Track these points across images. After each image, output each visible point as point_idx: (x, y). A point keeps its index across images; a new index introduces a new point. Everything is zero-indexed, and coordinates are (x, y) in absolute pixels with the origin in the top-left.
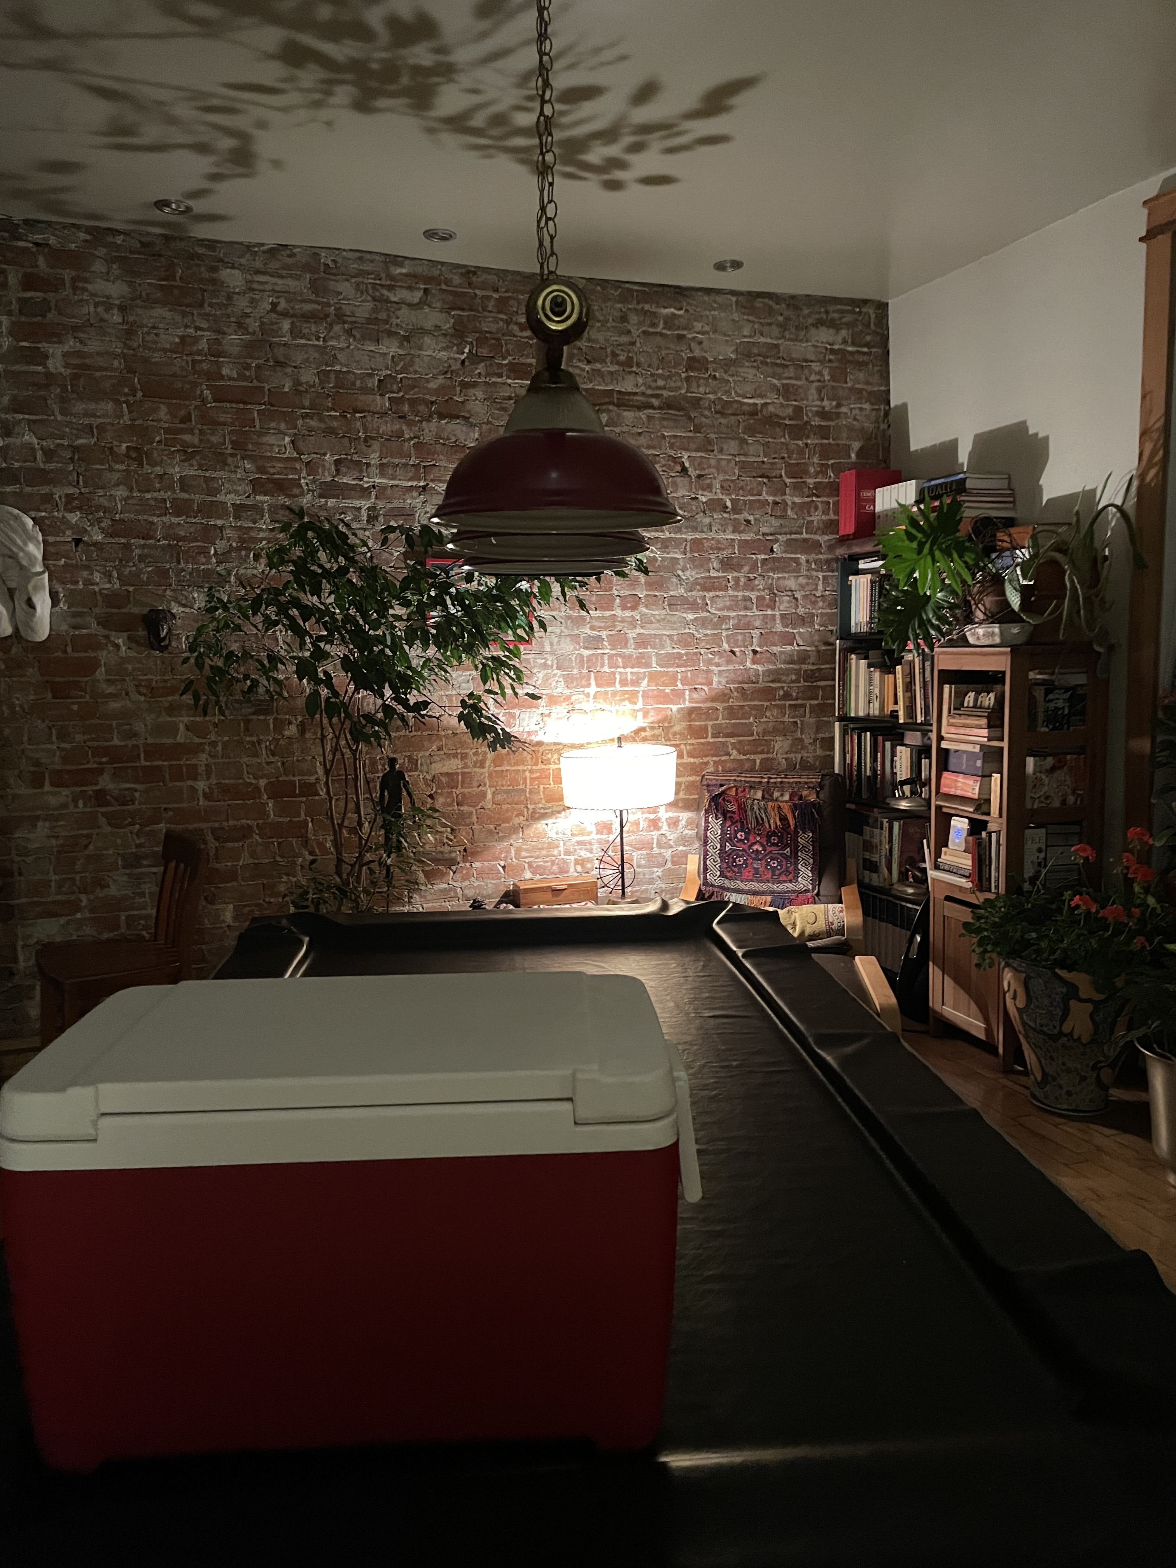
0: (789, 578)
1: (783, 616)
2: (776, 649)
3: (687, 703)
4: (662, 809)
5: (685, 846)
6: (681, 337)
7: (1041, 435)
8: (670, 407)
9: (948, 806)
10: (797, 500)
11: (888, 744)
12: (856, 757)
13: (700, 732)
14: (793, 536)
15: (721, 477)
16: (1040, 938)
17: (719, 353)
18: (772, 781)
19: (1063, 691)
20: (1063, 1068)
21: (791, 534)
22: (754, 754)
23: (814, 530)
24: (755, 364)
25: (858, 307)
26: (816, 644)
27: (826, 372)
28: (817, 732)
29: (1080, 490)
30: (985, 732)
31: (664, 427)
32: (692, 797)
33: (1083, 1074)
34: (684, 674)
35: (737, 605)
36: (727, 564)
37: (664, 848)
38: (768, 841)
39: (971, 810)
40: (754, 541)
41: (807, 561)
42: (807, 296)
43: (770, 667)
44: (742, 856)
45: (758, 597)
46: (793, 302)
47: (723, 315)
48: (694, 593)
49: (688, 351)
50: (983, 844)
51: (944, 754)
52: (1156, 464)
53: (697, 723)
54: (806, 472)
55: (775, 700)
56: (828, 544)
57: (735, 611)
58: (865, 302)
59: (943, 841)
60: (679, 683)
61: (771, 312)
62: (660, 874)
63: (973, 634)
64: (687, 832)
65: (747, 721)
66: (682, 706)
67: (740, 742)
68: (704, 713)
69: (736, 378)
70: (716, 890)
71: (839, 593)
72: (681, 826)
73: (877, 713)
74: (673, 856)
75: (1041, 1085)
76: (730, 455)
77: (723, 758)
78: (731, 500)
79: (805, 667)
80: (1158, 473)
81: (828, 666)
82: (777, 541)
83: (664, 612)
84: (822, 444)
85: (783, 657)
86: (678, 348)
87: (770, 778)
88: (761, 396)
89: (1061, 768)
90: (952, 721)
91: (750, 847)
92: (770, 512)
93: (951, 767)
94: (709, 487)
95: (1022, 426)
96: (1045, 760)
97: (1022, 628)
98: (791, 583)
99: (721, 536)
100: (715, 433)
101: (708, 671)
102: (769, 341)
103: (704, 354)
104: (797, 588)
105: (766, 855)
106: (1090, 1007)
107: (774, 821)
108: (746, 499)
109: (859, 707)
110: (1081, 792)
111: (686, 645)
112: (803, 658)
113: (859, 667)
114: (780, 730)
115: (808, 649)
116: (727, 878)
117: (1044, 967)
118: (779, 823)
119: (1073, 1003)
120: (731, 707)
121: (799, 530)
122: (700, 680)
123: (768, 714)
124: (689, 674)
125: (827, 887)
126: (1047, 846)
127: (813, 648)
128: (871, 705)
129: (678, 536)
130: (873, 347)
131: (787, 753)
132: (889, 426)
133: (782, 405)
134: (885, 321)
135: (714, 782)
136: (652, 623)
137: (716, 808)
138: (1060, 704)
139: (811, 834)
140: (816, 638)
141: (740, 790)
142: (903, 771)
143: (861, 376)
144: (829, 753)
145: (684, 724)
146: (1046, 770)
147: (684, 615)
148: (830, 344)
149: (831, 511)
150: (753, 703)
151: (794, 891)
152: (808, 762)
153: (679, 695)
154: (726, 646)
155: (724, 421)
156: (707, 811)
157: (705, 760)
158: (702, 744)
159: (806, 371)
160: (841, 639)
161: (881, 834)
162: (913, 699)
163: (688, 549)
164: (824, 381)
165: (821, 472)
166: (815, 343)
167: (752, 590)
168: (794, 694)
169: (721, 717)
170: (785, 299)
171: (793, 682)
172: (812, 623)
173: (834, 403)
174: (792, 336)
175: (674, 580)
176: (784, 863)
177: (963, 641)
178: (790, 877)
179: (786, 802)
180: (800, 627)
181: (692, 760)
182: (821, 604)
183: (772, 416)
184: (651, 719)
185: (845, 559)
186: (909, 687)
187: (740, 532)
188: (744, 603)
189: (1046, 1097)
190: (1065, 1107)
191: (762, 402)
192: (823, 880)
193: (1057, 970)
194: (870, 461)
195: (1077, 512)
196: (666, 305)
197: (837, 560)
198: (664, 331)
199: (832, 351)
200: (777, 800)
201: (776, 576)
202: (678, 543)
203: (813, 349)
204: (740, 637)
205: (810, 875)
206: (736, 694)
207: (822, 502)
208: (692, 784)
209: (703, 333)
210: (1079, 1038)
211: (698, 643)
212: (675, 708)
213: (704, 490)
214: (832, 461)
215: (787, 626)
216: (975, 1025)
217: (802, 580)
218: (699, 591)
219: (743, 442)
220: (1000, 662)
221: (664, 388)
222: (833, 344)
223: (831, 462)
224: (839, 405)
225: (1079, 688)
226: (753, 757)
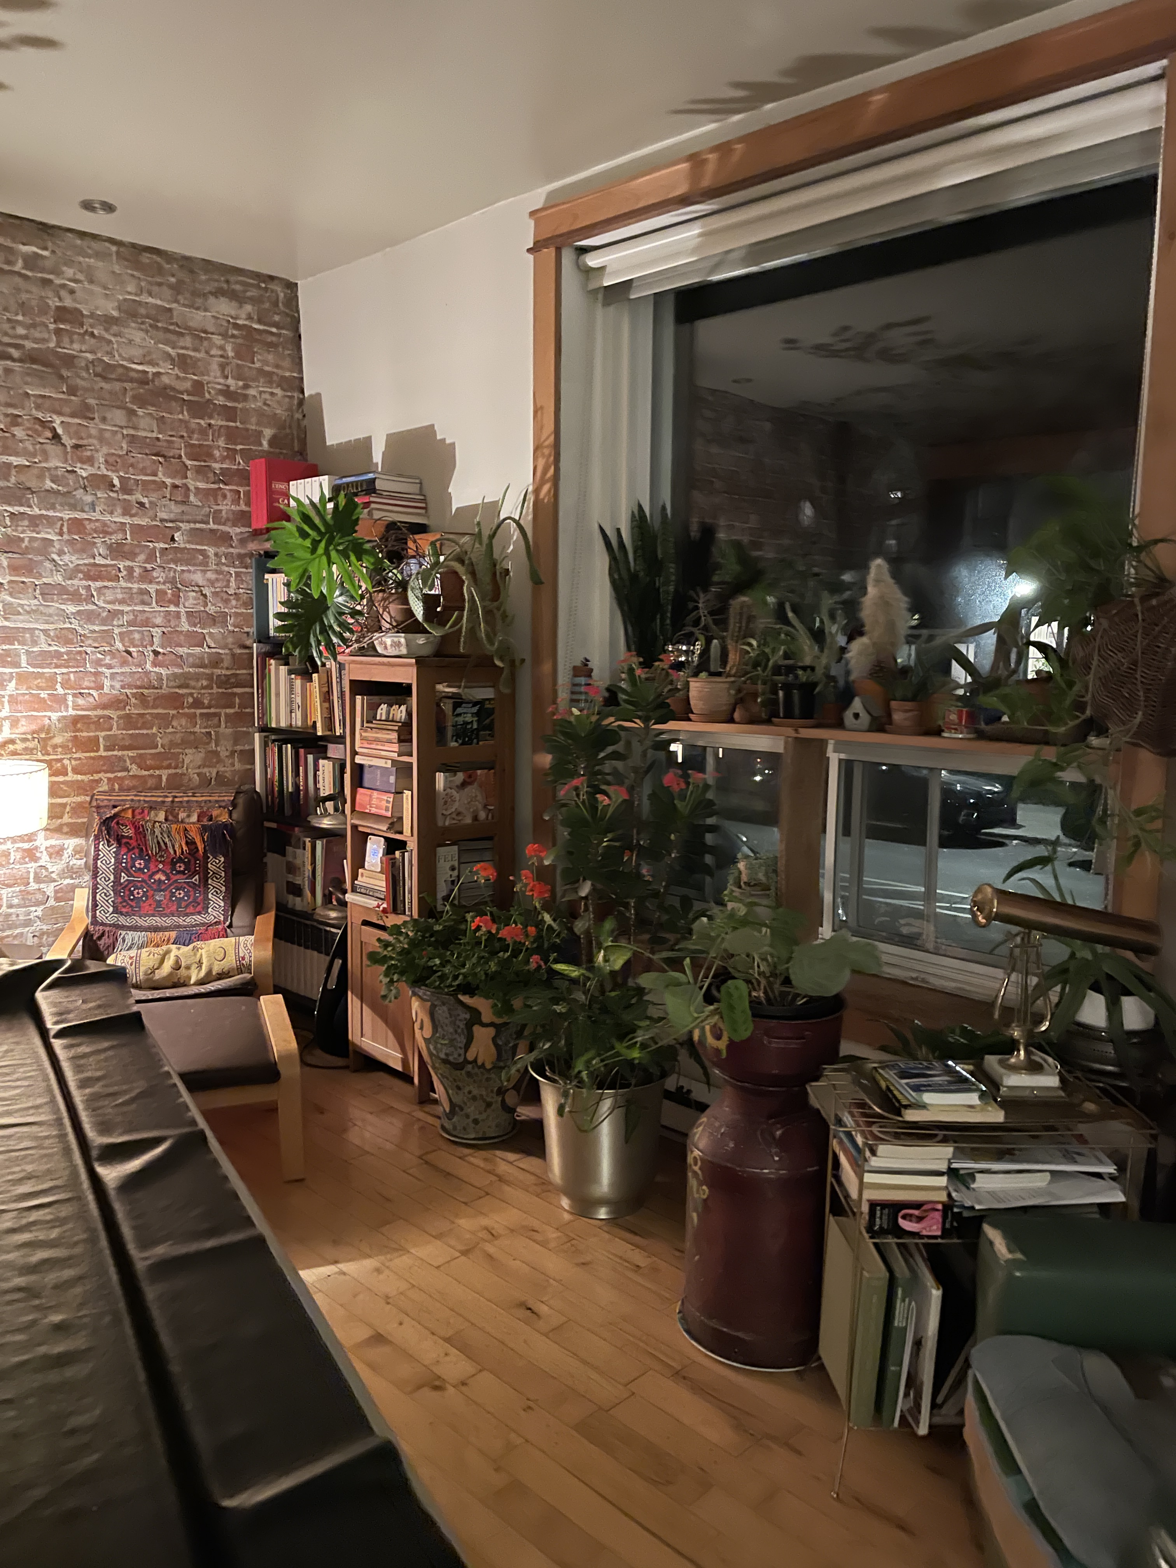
0: (194, 572)
1: (189, 614)
2: (182, 651)
3: (70, 709)
4: (41, 835)
5: (72, 878)
6: (46, 282)
7: (448, 442)
8: (33, 360)
9: (365, 825)
10: (201, 485)
11: (310, 758)
12: (277, 771)
13: (91, 744)
14: (198, 526)
15: (105, 450)
16: (443, 965)
17: (97, 308)
18: (176, 800)
19: (471, 705)
20: (470, 1096)
21: (195, 522)
22: (158, 769)
23: (223, 520)
24: (143, 327)
25: (264, 282)
26: (230, 646)
27: (229, 348)
28: (236, 743)
29: (480, 502)
30: (395, 747)
31: (26, 383)
32: (80, 821)
33: (489, 1099)
34: (66, 677)
35: (131, 598)
36: (117, 551)
37: (44, 882)
38: (173, 868)
39: (385, 829)
40: (150, 527)
41: (216, 555)
42: (204, 260)
43: (176, 670)
44: (142, 888)
45: (157, 591)
46: (187, 263)
47: (100, 264)
48: (76, 582)
49: (56, 299)
50: (397, 864)
51: (359, 770)
52: (547, 481)
53: (85, 734)
54: (211, 456)
55: (183, 708)
56: (239, 537)
57: (129, 605)
58: (272, 278)
59: (359, 862)
60: (58, 686)
61: (160, 271)
62: (39, 913)
63: (381, 643)
64: (75, 861)
65: (149, 732)
66: (65, 714)
67: (140, 756)
68: (94, 723)
69: (119, 339)
70: (107, 929)
71: (254, 592)
72: (66, 855)
73: (299, 724)
74: (56, 892)
75: (450, 1115)
76: (115, 426)
77: (119, 774)
78: (120, 477)
79: (218, 672)
80: (549, 491)
81: (244, 671)
82: (178, 529)
83: (36, 602)
84: (228, 427)
85: (191, 660)
86: (43, 294)
87: (176, 797)
88: (151, 363)
89: (470, 783)
90: (364, 734)
91: (151, 877)
92: (168, 496)
93: (366, 784)
94: (90, 461)
95: (430, 430)
96: (455, 775)
97: (427, 639)
98: (198, 578)
99: (107, 518)
100: (94, 398)
101: (97, 674)
102: (159, 302)
103: (78, 306)
104: (205, 583)
105: (171, 885)
106: (491, 1031)
107: (179, 846)
108: (138, 478)
109: (280, 718)
110: (492, 808)
111: (67, 642)
112: (216, 662)
113: (278, 673)
114: (191, 742)
115: (221, 651)
116: (122, 914)
117: (447, 994)
118: (185, 848)
119: (476, 1029)
120: (128, 716)
121: (205, 519)
122: (86, 684)
123: (175, 723)
124: (72, 676)
125: (241, 917)
126: (460, 863)
127: (227, 651)
128: (293, 715)
129: (51, 513)
130: (282, 328)
131: (199, 767)
132: (304, 416)
133: (178, 377)
134: (294, 303)
135: (106, 803)
136: (19, 614)
137: (109, 833)
138: (469, 718)
139: (222, 859)
140: (230, 640)
141: (137, 811)
142: (326, 788)
143: (270, 357)
144: (249, 767)
145: (68, 735)
146: (457, 786)
147: (63, 607)
148: (232, 317)
149: (241, 502)
150: (156, 711)
151: (203, 924)
152: (226, 777)
153: (61, 701)
154: (119, 645)
155: (107, 386)
156: (97, 838)
157: (96, 777)
158: (91, 758)
159: (205, 343)
160: (259, 642)
161: (304, 855)
162: (331, 710)
163: (65, 529)
164: (228, 358)
165: (227, 457)
166: (214, 314)
167: (151, 582)
168: (206, 702)
169: (115, 726)
170: (176, 260)
171: (203, 688)
172: (224, 623)
173: (241, 383)
174: (186, 302)
175: (48, 564)
176: (192, 893)
177: (370, 650)
178: (199, 908)
179: (194, 823)
180: (210, 627)
181: (79, 777)
182: (234, 603)
183: (166, 387)
184: (22, 729)
185: (260, 555)
186: (327, 697)
187: (132, 516)
188: (141, 597)
189: (455, 1128)
190: (472, 1136)
191: (154, 370)
192: (237, 910)
193: (461, 997)
194: (285, 451)
195: (479, 524)
196: (24, 241)
197: (251, 555)
198: (24, 271)
199: (236, 326)
200: (182, 822)
201: (179, 568)
202: (50, 522)
203: (213, 321)
204: (137, 636)
205: (222, 904)
206: (133, 700)
207: (231, 490)
208: (80, 805)
209: (76, 281)
210: (483, 1064)
211: (82, 641)
212: (55, 716)
213: (83, 462)
214: (242, 447)
215: (195, 626)
216: (392, 1056)
217: (210, 575)
218: (81, 579)
219: (132, 413)
220: (407, 675)
221: (25, 337)
222: (236, 318)
223: (239, 447)
224: (246, 387)
225: (487, 702)
226: (157, 772)
